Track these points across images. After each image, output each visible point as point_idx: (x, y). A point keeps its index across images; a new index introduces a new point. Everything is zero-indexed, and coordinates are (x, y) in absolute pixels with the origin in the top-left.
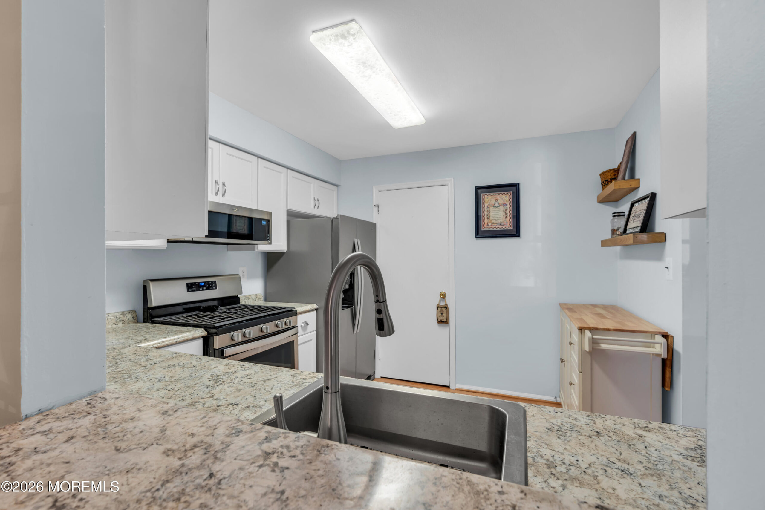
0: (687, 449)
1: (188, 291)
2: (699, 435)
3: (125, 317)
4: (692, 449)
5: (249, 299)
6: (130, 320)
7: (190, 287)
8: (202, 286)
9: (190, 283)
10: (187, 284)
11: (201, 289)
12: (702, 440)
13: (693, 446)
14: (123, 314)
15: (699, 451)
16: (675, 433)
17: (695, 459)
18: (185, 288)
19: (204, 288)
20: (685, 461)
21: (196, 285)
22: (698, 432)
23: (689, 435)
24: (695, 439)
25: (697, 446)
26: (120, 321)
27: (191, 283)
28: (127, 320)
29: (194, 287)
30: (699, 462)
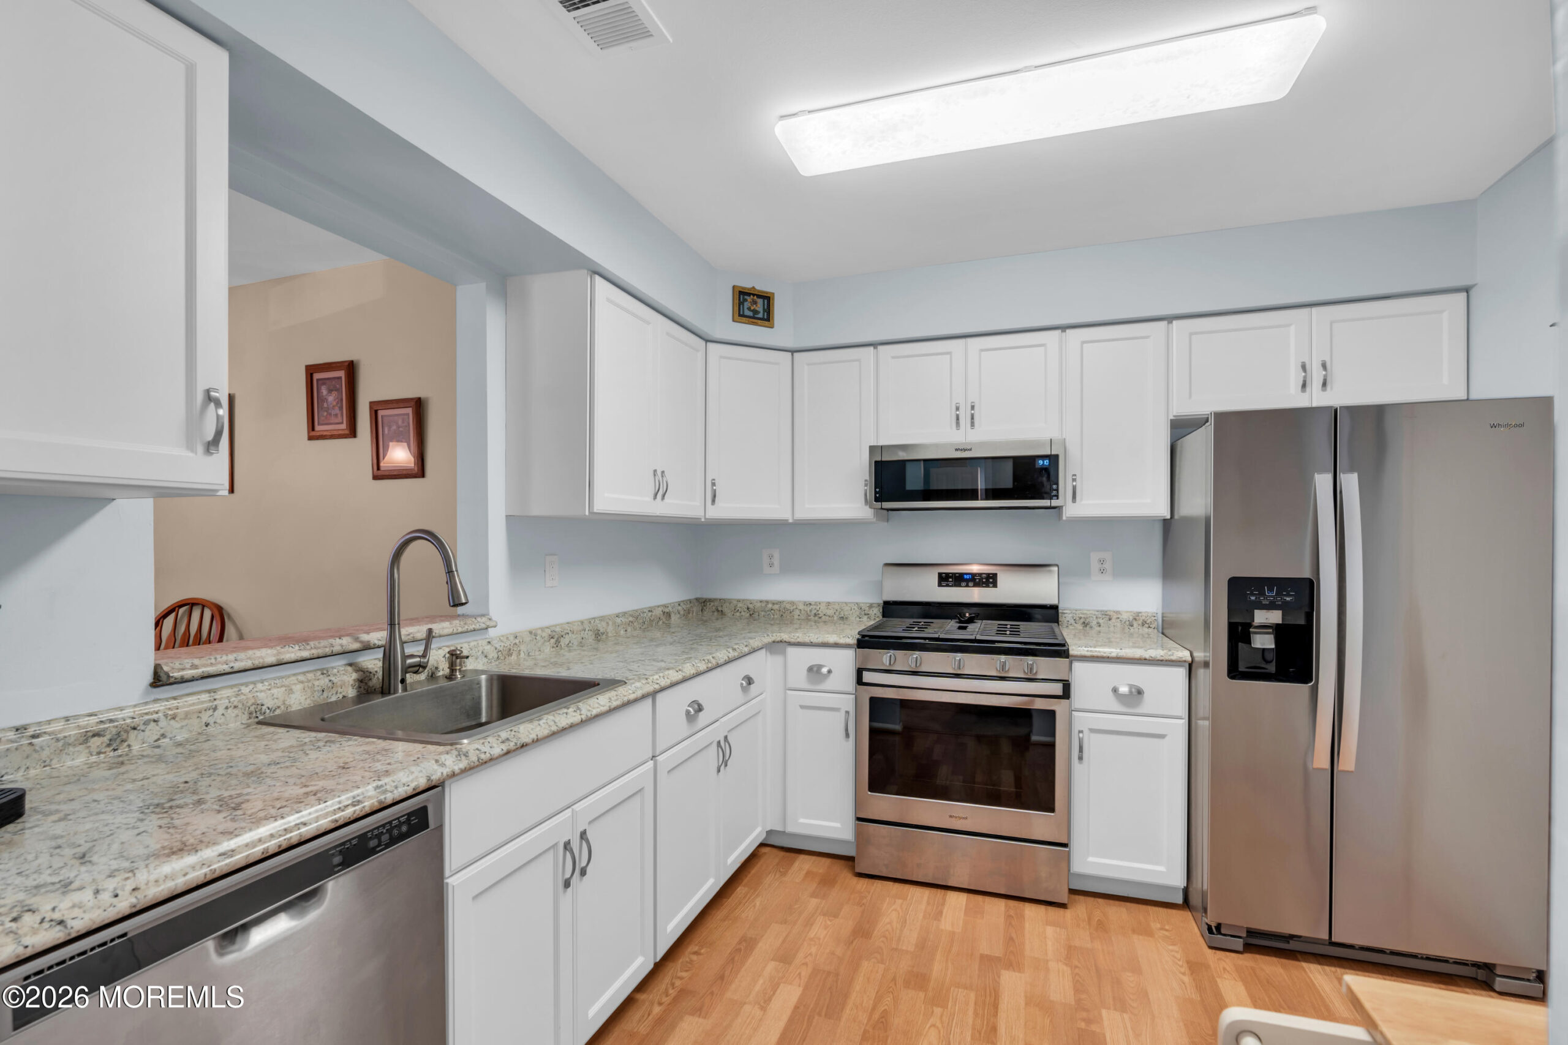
0: (248, 801)
1: (940, 585)
2: (250, 819)
3: (871, 610)
4: (242, 803)
5: (1110, 619)
6: (877, 616)
7: (944, 579)
8: (967, 581)
9: (944, 573)
10: (940, 575)
11: (964, 584)
12: (241, 815)
13: (243, 806)
14: (871, 606)
15: (233, 805)
16: (278, 806)
17: (230, 798)
18: (935, 579)
19: (971, 584)
20: (238, 792)
21: (956, 577)
22: (254, 820)
23: (260, 812)
24: (249, 812)
25: (240, 808)
26: (865, 614)
27: (947, 574)
28: (873, 614)
29: (951, 580)
30: (225, 798)
